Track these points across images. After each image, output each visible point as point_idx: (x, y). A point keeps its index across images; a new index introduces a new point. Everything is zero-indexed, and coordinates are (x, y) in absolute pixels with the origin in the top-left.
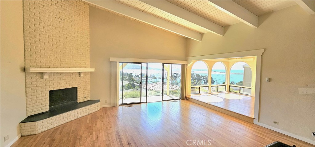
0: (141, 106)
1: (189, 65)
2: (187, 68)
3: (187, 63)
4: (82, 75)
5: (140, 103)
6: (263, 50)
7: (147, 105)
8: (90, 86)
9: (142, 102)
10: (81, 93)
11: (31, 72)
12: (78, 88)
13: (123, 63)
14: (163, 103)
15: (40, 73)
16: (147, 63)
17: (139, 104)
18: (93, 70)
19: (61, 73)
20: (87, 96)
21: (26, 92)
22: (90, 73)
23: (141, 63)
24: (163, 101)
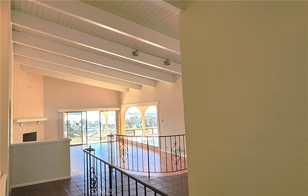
0: (82, 147)
1: (122, 111)
2: (121, 114)
3: (120, 109)
4: (39, 123)
5: (82, 144)
6: (158, 102)
7: (87, 145)
8: (43, 131)
9: (83, 144)
10: (38, 136)
11: (18, 122)
12: (37, 132)
13: (67, 112)
14: (101, 144)
15: (19, 123)
16: (86, 112)
17: (81, 146)
18: (46, 119)
19: (28, 122)
20: (42, 139)
21: (14, 134)
22: (43, 122)
23: (81, 112)
24: (101, 143)
